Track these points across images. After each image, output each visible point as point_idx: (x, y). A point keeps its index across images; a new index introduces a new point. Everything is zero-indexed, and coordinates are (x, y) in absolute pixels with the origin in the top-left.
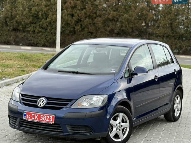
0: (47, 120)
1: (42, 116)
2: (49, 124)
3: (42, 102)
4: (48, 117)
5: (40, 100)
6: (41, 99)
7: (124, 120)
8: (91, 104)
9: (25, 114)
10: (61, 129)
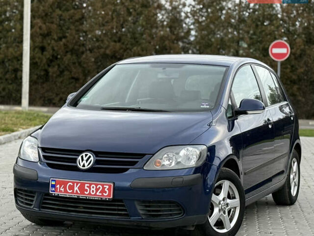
0: (98, 194)
1: (87, 187)
2: (102, 200)
3: (87, 161)
4: (100, 188)
5: (82, 157)
6: (84, 154)
7: (231, 193)
8: (178, 163)
9: (53, 183)
10: (125, 210)
